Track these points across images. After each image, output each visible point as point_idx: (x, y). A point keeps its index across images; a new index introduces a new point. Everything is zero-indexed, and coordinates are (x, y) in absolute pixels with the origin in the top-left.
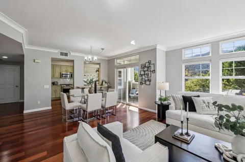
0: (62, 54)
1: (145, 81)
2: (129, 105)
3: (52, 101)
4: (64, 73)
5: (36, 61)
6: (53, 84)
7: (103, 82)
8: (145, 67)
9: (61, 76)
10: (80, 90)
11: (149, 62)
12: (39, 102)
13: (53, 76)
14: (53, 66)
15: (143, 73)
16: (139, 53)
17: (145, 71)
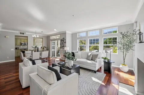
0: (21, 33)
1: (62, 47)
2: (56, 58)
3: (15, 58)
4: (23, 43)
5: (6, 37)
6: (16, 48)
7: (44, 47)
8: (62, 40)
9: (21, 44)
10: (31, 51)
11: (64, 38)
12: (8, 58)
13: (16, 44)
14: (16, 39)
15: (61, 43)
16: (60, 34)
17: (62, 42)
